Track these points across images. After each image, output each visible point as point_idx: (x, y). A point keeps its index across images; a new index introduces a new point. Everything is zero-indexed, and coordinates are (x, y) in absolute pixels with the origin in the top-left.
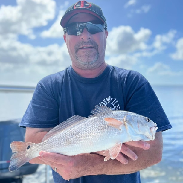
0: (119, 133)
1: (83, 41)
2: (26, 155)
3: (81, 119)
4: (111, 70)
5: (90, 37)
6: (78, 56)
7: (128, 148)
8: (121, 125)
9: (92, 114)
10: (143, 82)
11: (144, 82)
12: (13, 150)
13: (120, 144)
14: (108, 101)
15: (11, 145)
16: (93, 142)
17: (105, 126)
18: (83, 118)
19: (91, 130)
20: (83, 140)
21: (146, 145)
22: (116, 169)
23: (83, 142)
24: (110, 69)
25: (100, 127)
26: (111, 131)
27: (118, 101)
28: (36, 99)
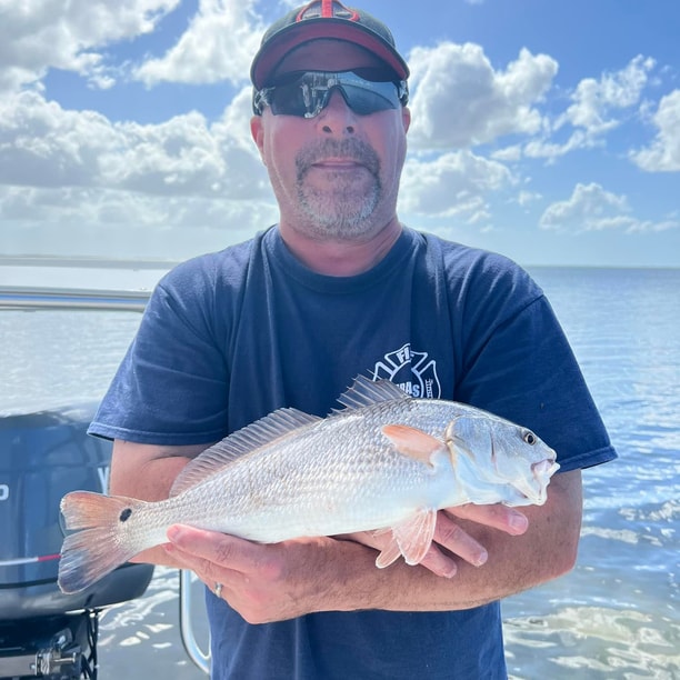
0: (429, 476)
1: (327, 140)
2: (119, 539)
3: (304, 423)
4: (416, 250)
5: (353, 124)
6: (306, 192)
7: (455, 527)
8: (438, 451)
9: (341, 407)
10: (526, 298)
11: (528, 298)
12: (71, 522)
13: (431, 512)
14: (401, 360)
15: (62, 504)
16: (340, 500)
17: (381, 450)
18: (311, 420)
19: (333, 462)
20: (306, 493)
21: (514, 521)
22: (419, 590)
23: (306, 501)
24: (414, 243)
25: (364, 454)
26: (402, 467)
27: (433, 362)
28: (148, 342)
